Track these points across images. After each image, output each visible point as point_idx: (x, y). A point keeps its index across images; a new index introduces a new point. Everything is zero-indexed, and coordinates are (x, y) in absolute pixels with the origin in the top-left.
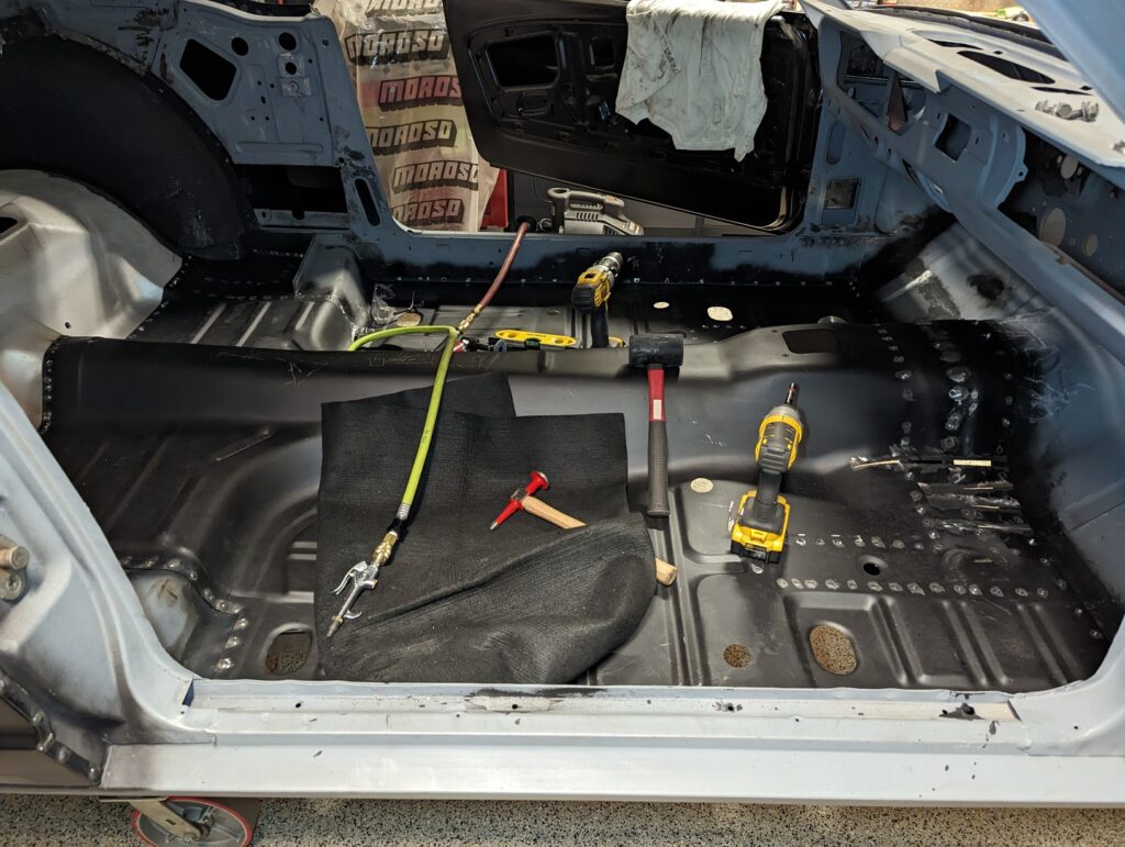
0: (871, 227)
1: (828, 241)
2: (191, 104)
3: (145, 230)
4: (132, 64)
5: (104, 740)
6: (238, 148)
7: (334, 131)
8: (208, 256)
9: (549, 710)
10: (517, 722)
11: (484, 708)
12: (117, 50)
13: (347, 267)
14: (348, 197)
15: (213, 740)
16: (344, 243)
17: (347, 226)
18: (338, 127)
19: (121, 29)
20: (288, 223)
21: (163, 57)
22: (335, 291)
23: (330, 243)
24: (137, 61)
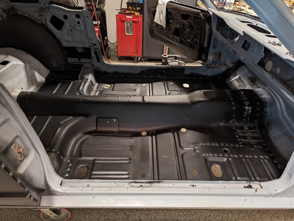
0: (224, 64)
1: (213, 68)
2: (52, 31)
3: (40, 63)
4: (37, 21)
5: (41, 194)
6: (64, 43)
7: (89, 39)
8: (56, 70)
9: (149, 186)
10: (142, 189)
11: (134, 186)
12: (34, 17)
13: (92, 73)
14: (92, 55)
15: (68, 194)
16: (91, 67)
17: (92, 62)
18: (90, 38)
19: (35, 12)
20: (76, 61)
21: (46, 19)
22: (89, 79)
23: (87, 67)
24: (39, 20)
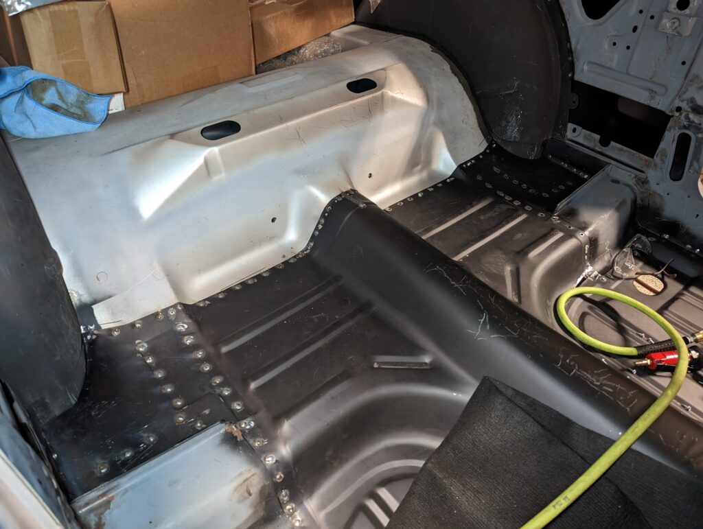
6: (586, 67)
7: (690, 79)
14: (662, 145)
16: (632, 182)
17: (643, 170)
18: (697, 76)
22: (590, 229)
23: (618, 177)
